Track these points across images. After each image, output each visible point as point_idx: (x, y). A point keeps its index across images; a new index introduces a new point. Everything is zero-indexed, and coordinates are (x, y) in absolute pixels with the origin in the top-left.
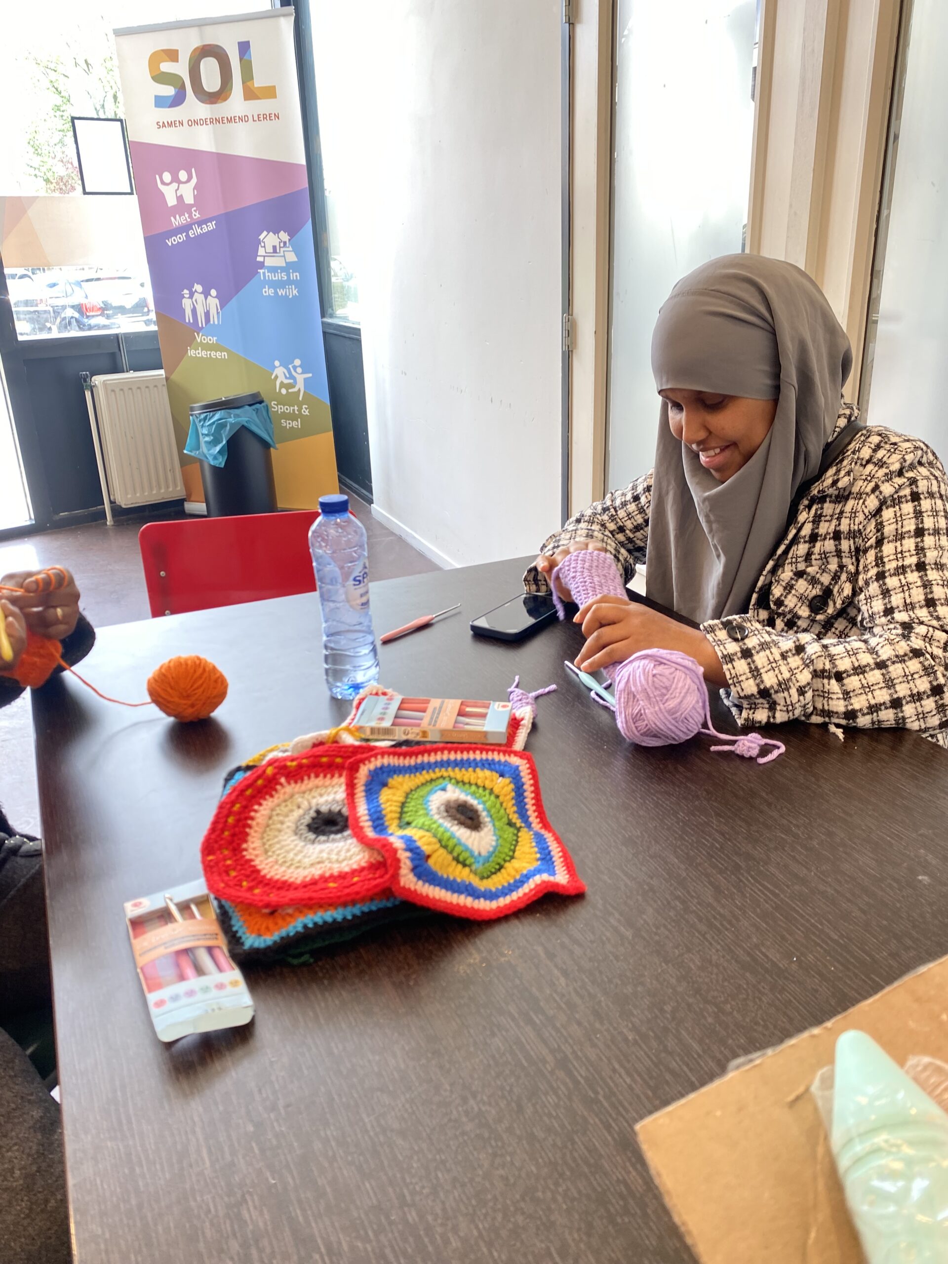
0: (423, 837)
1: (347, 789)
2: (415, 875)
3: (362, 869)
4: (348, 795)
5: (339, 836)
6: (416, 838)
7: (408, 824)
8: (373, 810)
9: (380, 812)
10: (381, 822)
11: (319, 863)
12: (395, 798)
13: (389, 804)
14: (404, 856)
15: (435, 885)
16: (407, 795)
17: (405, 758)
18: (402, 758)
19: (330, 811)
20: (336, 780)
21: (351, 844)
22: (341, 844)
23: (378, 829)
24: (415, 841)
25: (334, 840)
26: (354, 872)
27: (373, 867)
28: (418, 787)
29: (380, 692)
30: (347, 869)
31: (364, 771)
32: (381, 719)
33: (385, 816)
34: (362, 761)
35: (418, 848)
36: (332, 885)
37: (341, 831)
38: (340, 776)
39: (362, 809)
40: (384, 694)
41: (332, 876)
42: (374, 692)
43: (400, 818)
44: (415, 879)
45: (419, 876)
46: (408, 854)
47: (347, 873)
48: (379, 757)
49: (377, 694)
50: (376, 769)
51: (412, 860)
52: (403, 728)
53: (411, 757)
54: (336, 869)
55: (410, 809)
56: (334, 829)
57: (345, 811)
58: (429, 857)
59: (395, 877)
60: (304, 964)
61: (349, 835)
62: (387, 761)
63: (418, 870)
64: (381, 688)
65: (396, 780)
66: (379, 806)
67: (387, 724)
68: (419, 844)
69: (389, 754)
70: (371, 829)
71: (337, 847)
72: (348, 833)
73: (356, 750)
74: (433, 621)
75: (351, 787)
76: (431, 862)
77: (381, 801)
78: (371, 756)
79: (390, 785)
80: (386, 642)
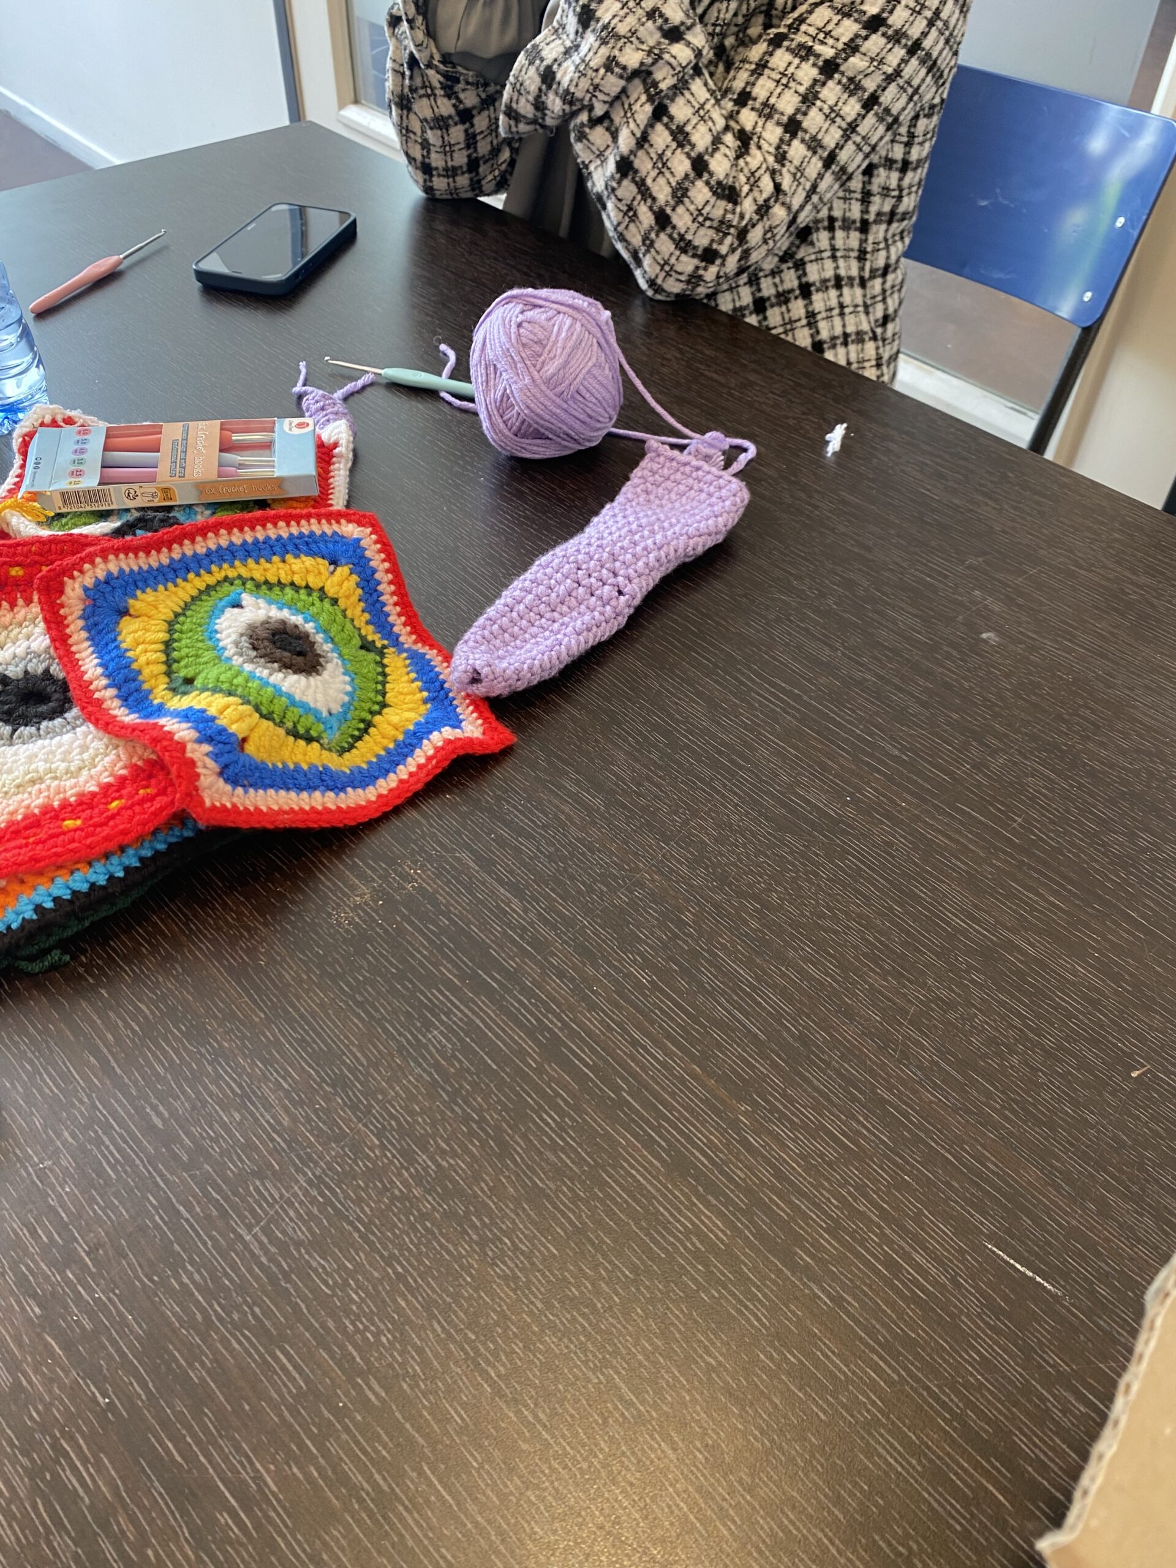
0: (227, 707)
1: (49, 629)
2: (227, 780)
3: (122, 781)
4: (53, 640)
5: (58, 721)
6: (212, 711)
7: (189, 681)
8: (111, 665)
9: (127, 666)
10: (133, 685)
11: (33, 782)
12: (150, 636)
13: (140, 647)
14: (199, 752)
15: (265, 787)
16: (171, 626)
17: (148, 553)
18: (141, 554)
19: (26, 672)
20: (21, 612)
21: (86, 735)
22: (67, 737)
23: (131, 699)
24: (213, 719)
25: (51, 733)
26: (107, 791)
27: (141, 774)
28: (187, 606)
29: (59, 419)
30: (93, 788)
31: (74, 592)
32: (78, 473)
33: (139, 672)
34: (68, 572)
35: (223, 731)
36: (69, 824)
37: (59, 711)
38: (28, 602)
39: (91, 666)
40: (69, 421)
41: (65, 805)
42: (48, 419)
43: (168, 674)
44: (228, 788)
45: (234, 781)
46: (206, 748)
47: (93, 795)
48: (98, 560)
49: (54, 423)
50: (98, 583)
51: (215, 756)
52: (124, 487)
53: (159, 551)
54: (71, 788)
55: (185, 651)
56: (43, 708)
57: (56, 670)
58: (244, 740)
59: (193, 793)
60: (54, 967)
61: (76, 718)
62: (113, 566)
63: (230, 772)
64: (61, 412)
65: (143, 601)
66: (121, 656)
67: (90, 481)
68: (222, 722)
69: (116, 552)
70: (117, 703)
71: (60, 745)
72: (75, 711)
73: (47, 549)
74: (121, 267)
75: (56, 625)
76: (250, 748)
77: (124, 646)
78: (83, 560)
79: (132, 611)
80: (44, 314)
